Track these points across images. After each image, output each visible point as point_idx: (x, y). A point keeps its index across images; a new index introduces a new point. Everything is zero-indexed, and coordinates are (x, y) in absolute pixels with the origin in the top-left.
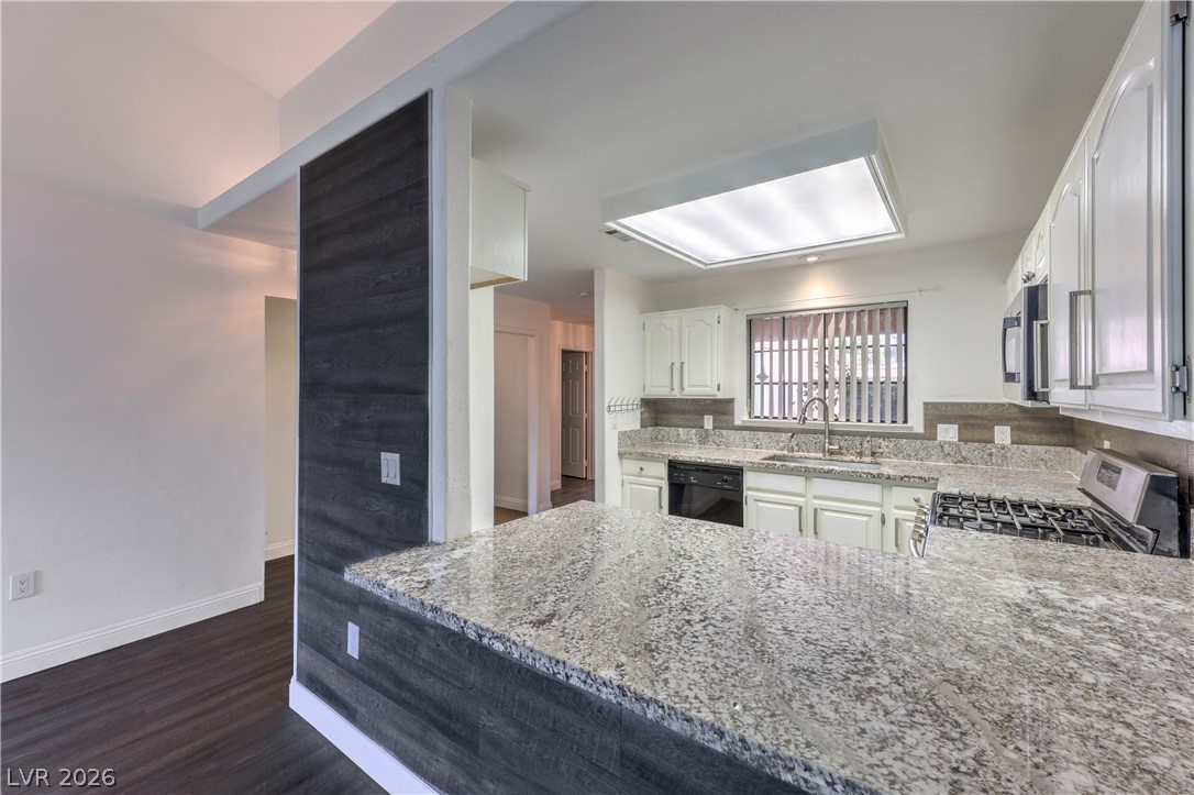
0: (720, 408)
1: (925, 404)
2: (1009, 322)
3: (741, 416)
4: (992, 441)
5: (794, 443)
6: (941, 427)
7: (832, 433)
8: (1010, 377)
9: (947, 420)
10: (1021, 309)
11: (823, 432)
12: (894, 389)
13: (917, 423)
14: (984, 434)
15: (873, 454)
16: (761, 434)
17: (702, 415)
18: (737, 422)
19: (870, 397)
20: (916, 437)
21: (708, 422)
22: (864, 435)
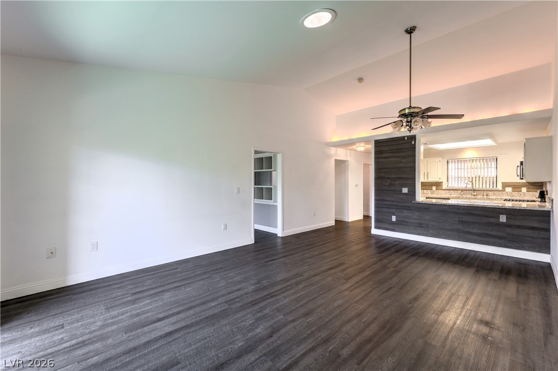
0: (438, 185)
1: (502, 183)
2: (518, 166)
3: (444, 187)
4: (521, 191)
5: (462, 193)
6: (506, 188)
7: (474, 190)
8: (518, 176)
9: (509, 186)
10: (519, 165)
11: (472, 190)
12: (493, 179)
13: (500, 187)
14: (519, 190)
15: (487, 195)
16: (452, 191)
17: (432, 187)
18: (444, 188)
19: (486, 181)
20: (499, 191)
21: (434, 188)
22: (485, 190)
